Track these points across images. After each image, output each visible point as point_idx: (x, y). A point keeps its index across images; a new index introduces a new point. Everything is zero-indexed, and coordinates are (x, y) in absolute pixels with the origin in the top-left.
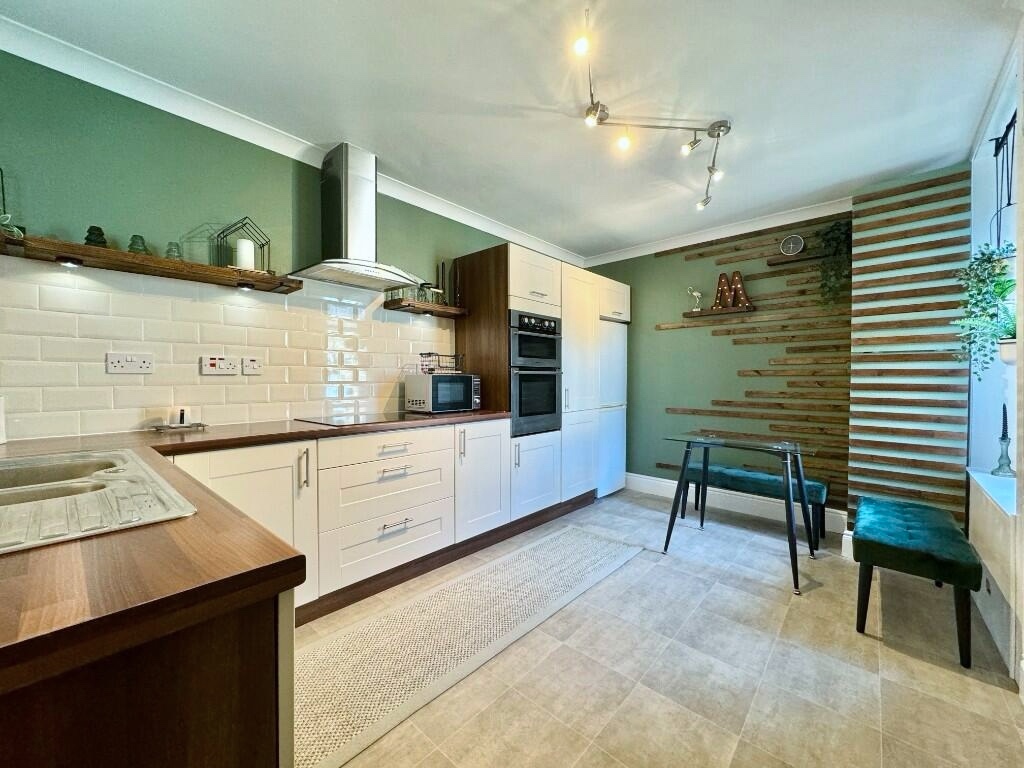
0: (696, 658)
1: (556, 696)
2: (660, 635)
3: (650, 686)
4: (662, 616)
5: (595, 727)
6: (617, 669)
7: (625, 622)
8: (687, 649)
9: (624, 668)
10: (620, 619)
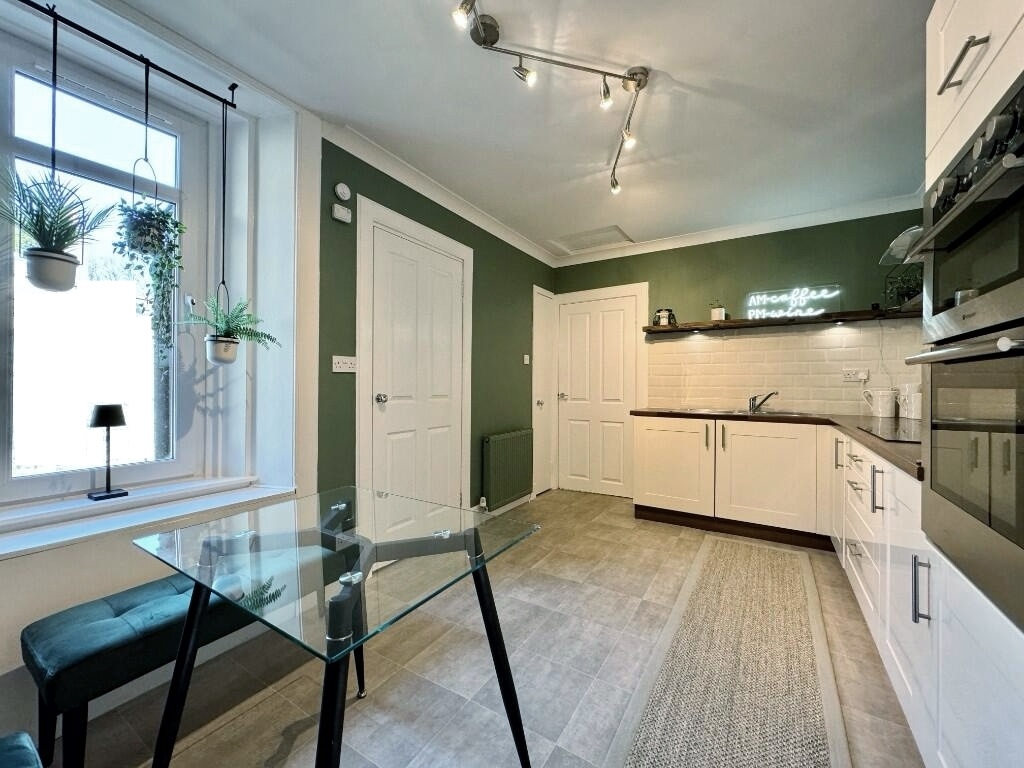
0: (539, 601)
1: (627, 573)
2: (564, 613)
3: (574, 582)
4: (562, 632)
5: (602, 565)
6: (596, 588)
7: (596, 622)
8: (544, 605)
9: (591, 590)
10: (602, 624)
